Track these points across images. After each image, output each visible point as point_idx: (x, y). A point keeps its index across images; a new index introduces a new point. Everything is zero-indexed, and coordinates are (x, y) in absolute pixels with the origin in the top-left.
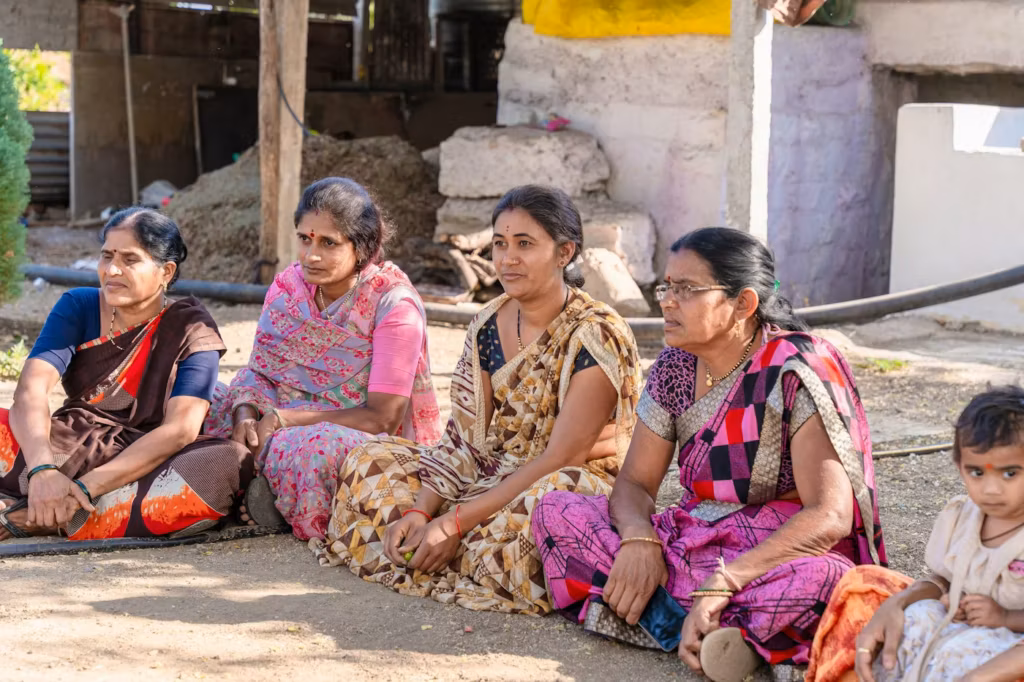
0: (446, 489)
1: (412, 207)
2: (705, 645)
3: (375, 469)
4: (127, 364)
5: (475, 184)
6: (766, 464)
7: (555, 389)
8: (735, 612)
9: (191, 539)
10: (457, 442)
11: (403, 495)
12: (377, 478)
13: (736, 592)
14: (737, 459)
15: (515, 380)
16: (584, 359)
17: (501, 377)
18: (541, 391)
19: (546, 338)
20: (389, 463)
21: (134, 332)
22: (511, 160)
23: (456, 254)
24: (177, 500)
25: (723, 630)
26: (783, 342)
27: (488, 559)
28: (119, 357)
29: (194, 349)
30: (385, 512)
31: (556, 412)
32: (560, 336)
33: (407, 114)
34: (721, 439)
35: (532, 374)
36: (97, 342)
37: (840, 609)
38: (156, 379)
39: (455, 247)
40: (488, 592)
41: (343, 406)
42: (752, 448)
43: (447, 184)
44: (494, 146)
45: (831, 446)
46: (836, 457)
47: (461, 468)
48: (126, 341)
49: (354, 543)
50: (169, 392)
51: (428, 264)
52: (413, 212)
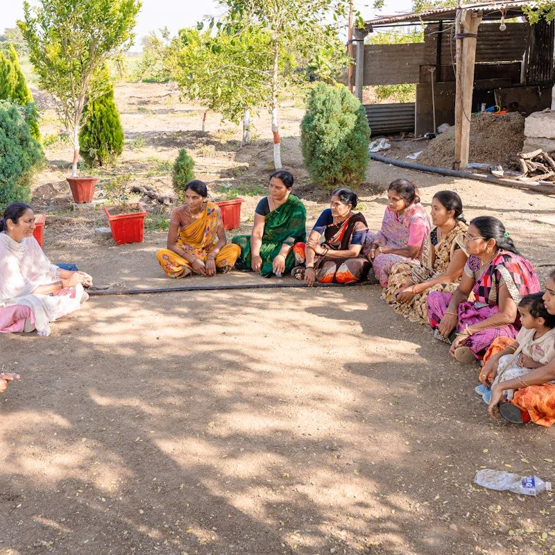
0: (416, 280)
1: (516, 139)
2: (456, 351)
3: (398, 272)
4: (340, 232)
5: (536, 133)
6: (492, 294)
7: (449, 254)
8: (468, 342)
9: (350, 285)
10: (422, 266)
11: (404, 281)
12: (398, 275)
13: (470, 336)
14: (486, 291)
15: (440, 249)
16: (457, 247)
17: (437, 247)
18: (445, 254)
19: (447, 238)
20: (402, 270)
21: (342, 223)
22: (549, 125)
23: (522, 160)
24: (345, 273)
25: (463, 347)
26: (502, 257)
27: (419, 306)
28: (338, 230)
29: (357, 230)
30: (398, 286)
31: (450, 261)
32: (451, 238)
33: (540, 93)
34: (482, 284)
35: (443, 248)
36: (332, 225)
37: (491, 350)
38: (346, 238)
39: (522, 158)
40: (418, 316)
41: (403, 247)
42: (489, 289)
43: (527, 132)
44: (543, 120)
45: (510, 294)
46: (511, 297)
47: (422, 274)
48: (339, 225)
49: (388, 294)
50: (350, 243)
51: (513, 163)
52: (516, 142)
